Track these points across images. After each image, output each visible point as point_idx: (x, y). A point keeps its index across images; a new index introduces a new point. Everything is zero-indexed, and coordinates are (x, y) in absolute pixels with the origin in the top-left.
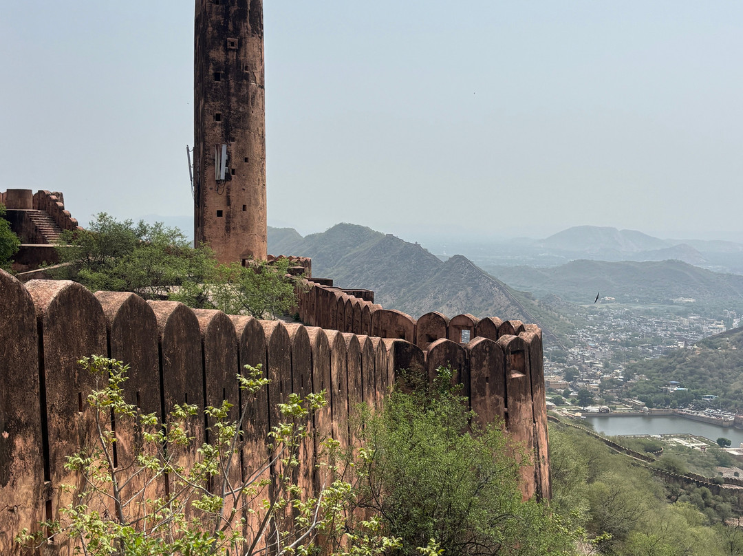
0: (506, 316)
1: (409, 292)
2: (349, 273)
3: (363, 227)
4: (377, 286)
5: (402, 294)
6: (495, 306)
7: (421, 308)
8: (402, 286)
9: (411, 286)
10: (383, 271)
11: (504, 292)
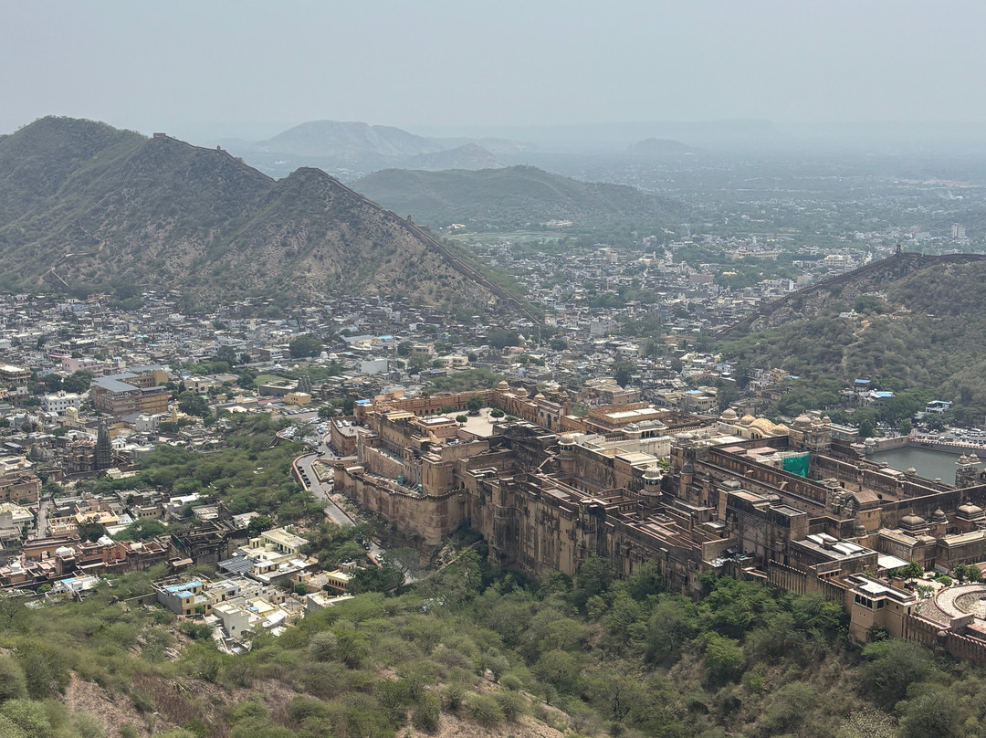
0: (426, 271)
1: (225, 233)
2: (97, 205)
3: (93, 123)
4: (160, 226)
5: (211, 238)
6: (401, 255)
7: (264, 264)
8: (210, 224)
9: (226, 223)
10: (165, 199)
11: (410, 230)
